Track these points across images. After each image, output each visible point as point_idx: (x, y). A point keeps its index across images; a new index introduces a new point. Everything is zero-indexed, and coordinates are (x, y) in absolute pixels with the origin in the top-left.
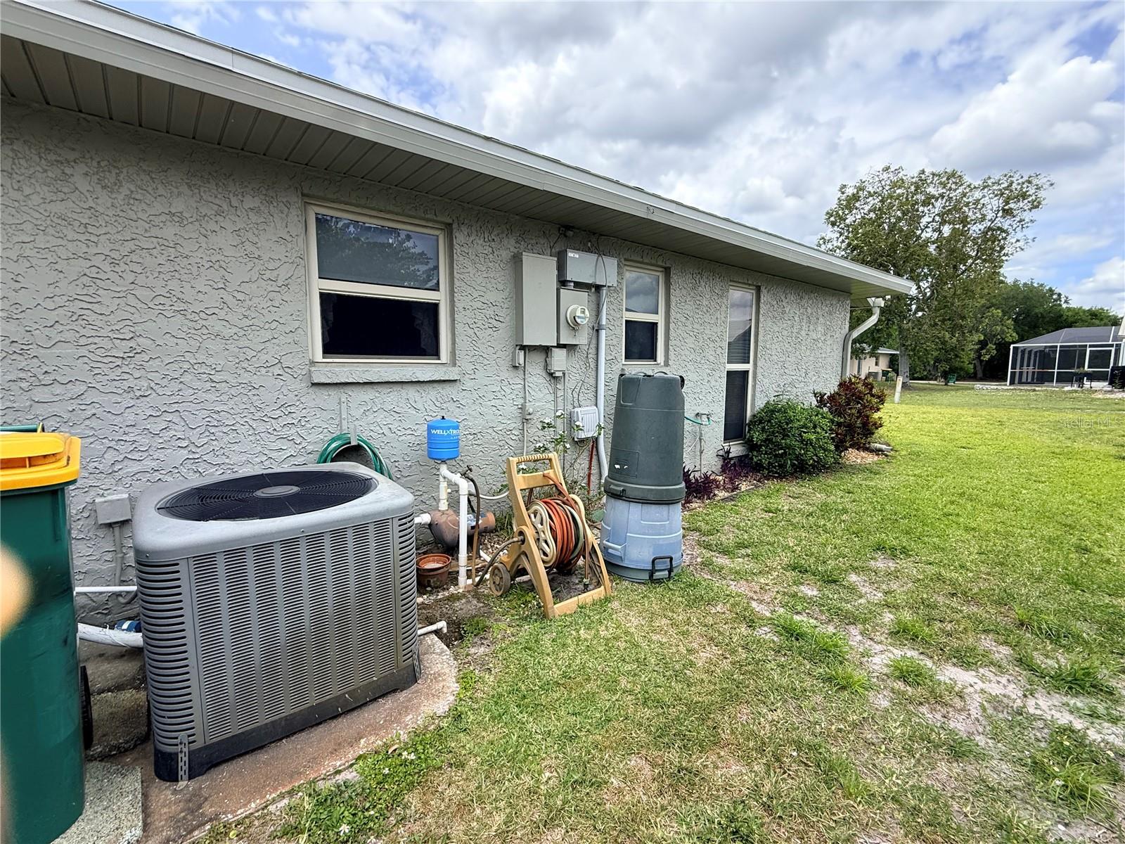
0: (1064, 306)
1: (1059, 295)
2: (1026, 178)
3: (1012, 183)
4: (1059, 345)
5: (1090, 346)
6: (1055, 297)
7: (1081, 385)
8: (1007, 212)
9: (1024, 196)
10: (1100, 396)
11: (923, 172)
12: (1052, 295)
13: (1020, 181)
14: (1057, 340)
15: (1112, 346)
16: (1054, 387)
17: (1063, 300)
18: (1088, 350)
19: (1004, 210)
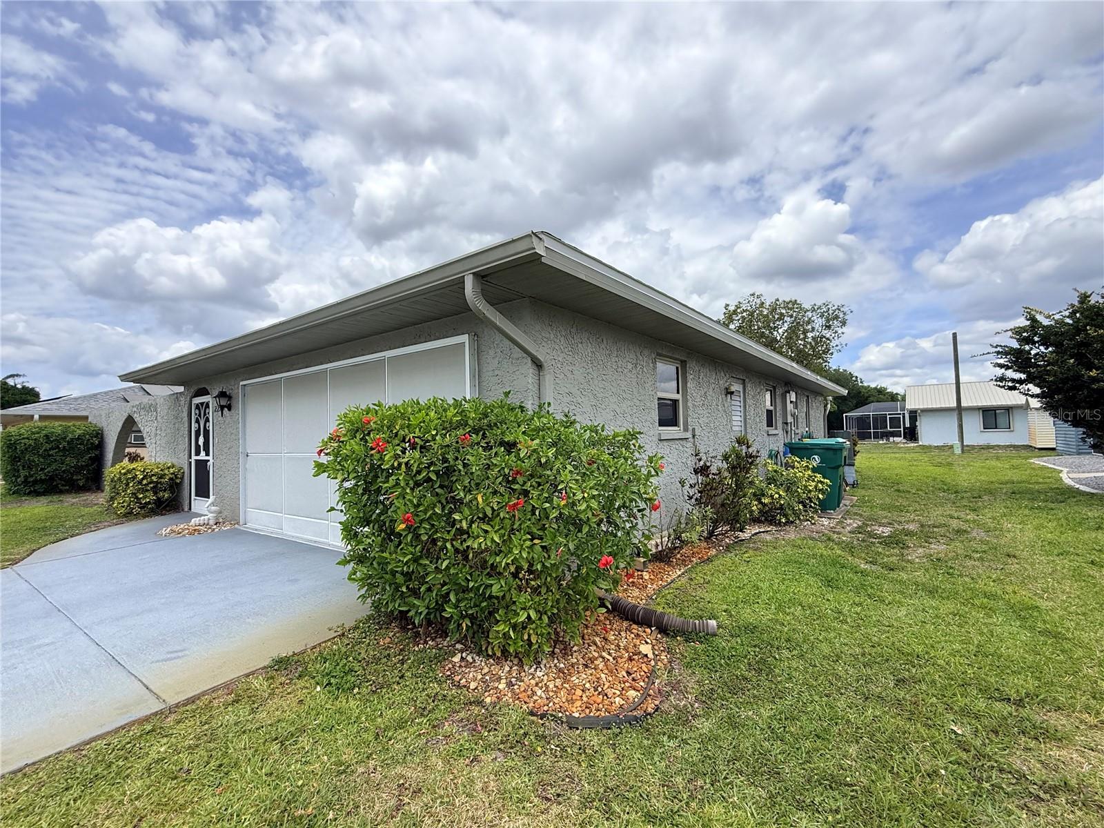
0: (860, 384)
1: (857, 377)
2: (836, 307)
3: (829, 309)
4: (871, 414)
5: (889, 414)
6: (854, 379)
7: (888, 440)
8: (829, 327)
9: (837, 317)
10: (902, 446)
11: (778, 300)
12: (851, 378)
13: (833, 308)
14: (869, 411)
15: (900, 414)
16: (873, 441)
17: (859, 381)
18: (888, 417)
19: (826, 326)
